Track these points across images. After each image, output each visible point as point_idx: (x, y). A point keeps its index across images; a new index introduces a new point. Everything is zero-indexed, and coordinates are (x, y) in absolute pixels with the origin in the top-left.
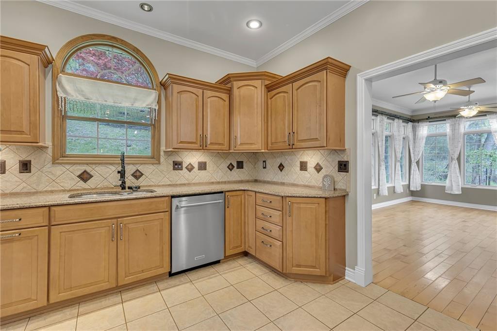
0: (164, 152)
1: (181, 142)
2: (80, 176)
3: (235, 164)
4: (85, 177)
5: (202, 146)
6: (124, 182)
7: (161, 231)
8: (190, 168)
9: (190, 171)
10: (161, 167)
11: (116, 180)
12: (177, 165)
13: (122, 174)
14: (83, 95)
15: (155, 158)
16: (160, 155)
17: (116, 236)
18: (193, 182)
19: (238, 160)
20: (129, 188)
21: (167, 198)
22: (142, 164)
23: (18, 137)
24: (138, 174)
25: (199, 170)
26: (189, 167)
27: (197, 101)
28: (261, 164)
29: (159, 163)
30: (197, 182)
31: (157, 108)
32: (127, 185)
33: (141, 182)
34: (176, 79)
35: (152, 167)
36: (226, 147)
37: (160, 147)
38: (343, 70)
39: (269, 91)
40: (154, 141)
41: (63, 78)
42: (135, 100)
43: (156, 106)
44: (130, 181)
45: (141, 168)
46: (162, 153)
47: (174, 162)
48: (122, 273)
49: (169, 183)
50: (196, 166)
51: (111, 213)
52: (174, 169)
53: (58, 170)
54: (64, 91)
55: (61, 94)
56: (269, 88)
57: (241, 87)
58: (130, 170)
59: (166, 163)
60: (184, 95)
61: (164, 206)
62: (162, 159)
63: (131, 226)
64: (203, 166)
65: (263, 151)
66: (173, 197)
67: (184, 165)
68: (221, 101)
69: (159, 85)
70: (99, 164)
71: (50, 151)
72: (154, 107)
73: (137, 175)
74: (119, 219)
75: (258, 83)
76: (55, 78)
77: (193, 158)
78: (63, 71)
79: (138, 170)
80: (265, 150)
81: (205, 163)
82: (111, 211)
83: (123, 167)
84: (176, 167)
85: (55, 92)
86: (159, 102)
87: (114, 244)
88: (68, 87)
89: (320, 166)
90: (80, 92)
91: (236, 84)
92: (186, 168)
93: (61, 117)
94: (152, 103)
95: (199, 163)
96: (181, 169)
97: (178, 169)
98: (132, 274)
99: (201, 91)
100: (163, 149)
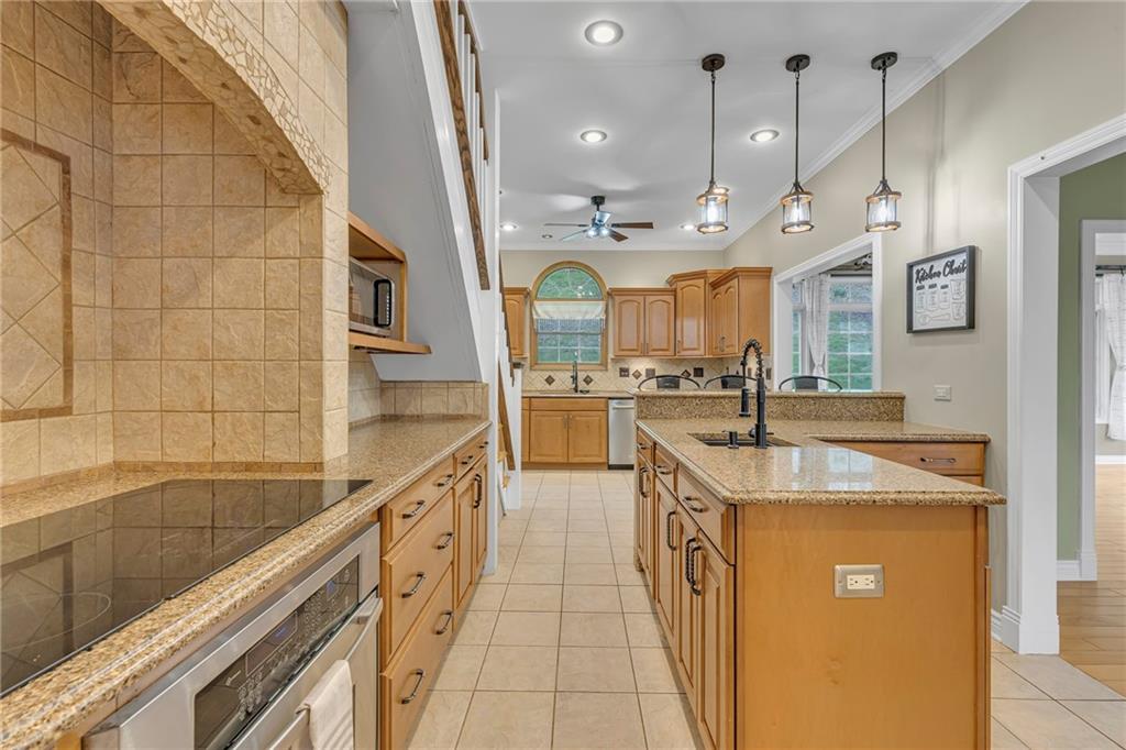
0: (612, 359)
1: (626, 350)
2: (547, 380)
3: (692, 372)
4: (550, 380)
5: (645, 353)
6: (576, 385)
7: (600, 426)
8: (637, 375)
9: (636, 378)
10: (608, 374)
11: (570, 384)
12: (624, 372)
13: (575, 378)
14: (548, 315)
15: (604, 366)
16: (607, 362)
17: (567, 424)
19: (696, 367)
20: (581, 390)
21: (604, 399)
22: (592, 370)
23: (514, 352)
24: (589, 379)
25: (646, 377)
27: (638, 308)
29: (607, 370)
31: (605, 318)
32: (579, 388)
33: (591, 387)
34: (619, 291)
35: (601, 374)
36: (671, 352)
37: (608, 355)
38: (766, 274)
39: (713, 290)
40: (603, 349)
41: (535, 302)
42: (586, 313)
43: (604, 316)
44: (582, 385)
45: (591, 374)
46: (609, 361)
47: (620, 369)
48: (571, 454)
49: (617, 389)
50: (644, 373)
51: (564, 407)
52: (621, 376)
53: (534, 374)
54: (537, 313)
55: (535, 317)
56: (713, 286)
57: (686, 287)
58: (582, 376)
59: (613, 370)
60: (625, 306)
61: (602, 406)
62: (609, 367)
63: (578, 418)
64: (651, 373)
66: (610, 398)
67: (631, 373)
68: (665, 305)
69: (606, 297)
70: (560, 370)
71: (528, 360)
72: (602, 317)
73: (588, 381)
74: (569, 412)
75: (701, 282)
76: (531, 305)
77: (639, 365)
78: (536, 298)
79: (588, 376)
80: (709, 355)
81: (654, 370)
82: (565, 404)
83: (577, 373)
84: (623, 374)
85: (531, 315)
86: (606, 312)
87: (565, 431)
88: (539, 311)
90: (546, 313)
91: (680, 284)
92: (633, 375)
93: (534, 333)
94: (601, 313)
95: (647, 370)
96: (628, 376)
97: (625, 376)
98: (579, 456)
99: (642, 298)
100: (611, 356)
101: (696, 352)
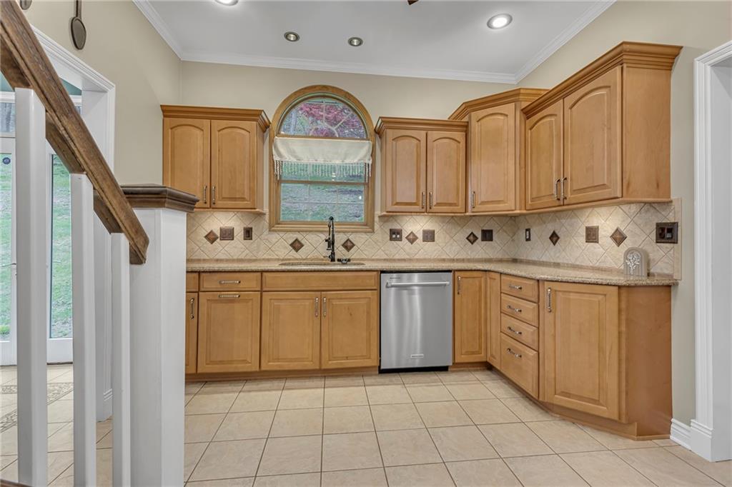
0: (379, 217)
1: (397, 204)
2: (292, 245)
3: (479, 235)
4: (297, 245)
5: (426, 208)
6: (333, 253)
7: (368, 313)
8: (412, 239)
9: (412, 243)
10: (375, 236)
11: (324, 251)
12: (395, 234)
13: (331, 243)
14: (295, 157)
15: (369, 225)
16: (374, 221)
17: (319, 311)
18: (416, 257)
19: (485, 229)
20: (339, 260)
21: (375, 273)
22: (353, 232)
23: (241, 204)
24: (349, 244)
25: (424, 241)
26: (411, 237)
27: (418, 147)
28: (522, 235)
29: (373, 232)
30: (422, 257)
31: (370, 162)
32: (336, 257)
33: (353, 254)
34: (390, 123)
35: (364, 236)
36: (460, 208)
37: (374, 212)
39: (528, 118)
40: (368, 204)
41: (278, 140)
42: (346, 155)
43: (369, 160)
44: (340, 252)
45: (352, 237)
46: (377, 219)
47: (391, 230)
48: (325, 355)
49: (386, 257)
50: (420, 236)
51: (315, 286)
52: (391, 239)
53: (275, 237)
54: (280, 154)
55: (276, 158)
56: (528, 113)
57: (483, 118)
58: (340, 239)
59: (381, 232)
60: (401, 143)
61: (372, 283)
62: (377, 226)
63: (335, 302)
64: (429, 236)
65: (518, 212)
66: (383, 272)
67: (405, 235)
68: (454, 144)
69: (373, 133)
70: (310, 231)
71: (267, 217)
72: (367, 162)
73: (348, 246)
74: (323, 293)
75: (509, 108)
76: (272, 142)
77: (415, 225)
78: (278, 134)
79: (348, 240)
80: (520, 210)
81: (433, 233)
82: (315, 282)
83: (333, 236)
84: (394, 236)
85: (271, 155)
86: (373, 155)
87: (317, 321)
88: (282, 150)
89: (621, 234)
90: (293, 153)
91: (475, 115)
92: (406, 238)
93: (277, 181)
94: (365, 156)
95: (425, 232)
96: (400, 239)
97: (396, 239)
98: (336, 358)
99: (424, 133)
100: (378, 212)
101: (501, 206)
